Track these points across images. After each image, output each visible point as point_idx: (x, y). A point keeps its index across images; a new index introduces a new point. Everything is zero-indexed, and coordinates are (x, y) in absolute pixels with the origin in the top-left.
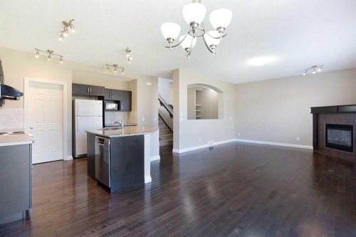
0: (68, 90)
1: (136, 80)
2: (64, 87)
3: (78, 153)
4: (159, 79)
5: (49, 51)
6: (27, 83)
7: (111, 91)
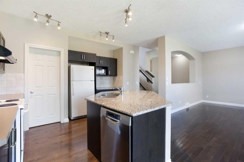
0: (65, 57)
1: (122, 48)
2: (61, 53)
3: (73, 116)
4: (140, 48)
5: (47, 15)
6: (27, 49)
7: (100, 58)
